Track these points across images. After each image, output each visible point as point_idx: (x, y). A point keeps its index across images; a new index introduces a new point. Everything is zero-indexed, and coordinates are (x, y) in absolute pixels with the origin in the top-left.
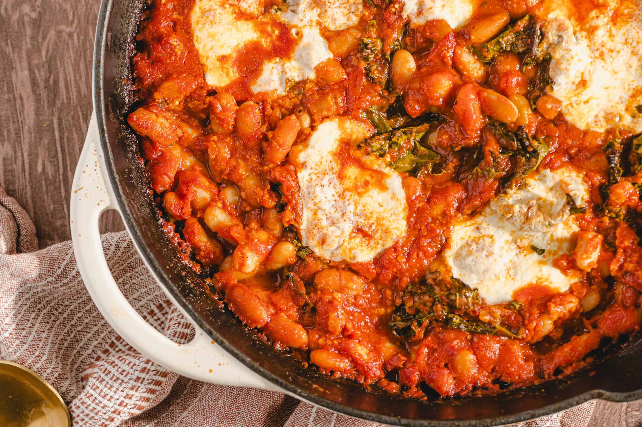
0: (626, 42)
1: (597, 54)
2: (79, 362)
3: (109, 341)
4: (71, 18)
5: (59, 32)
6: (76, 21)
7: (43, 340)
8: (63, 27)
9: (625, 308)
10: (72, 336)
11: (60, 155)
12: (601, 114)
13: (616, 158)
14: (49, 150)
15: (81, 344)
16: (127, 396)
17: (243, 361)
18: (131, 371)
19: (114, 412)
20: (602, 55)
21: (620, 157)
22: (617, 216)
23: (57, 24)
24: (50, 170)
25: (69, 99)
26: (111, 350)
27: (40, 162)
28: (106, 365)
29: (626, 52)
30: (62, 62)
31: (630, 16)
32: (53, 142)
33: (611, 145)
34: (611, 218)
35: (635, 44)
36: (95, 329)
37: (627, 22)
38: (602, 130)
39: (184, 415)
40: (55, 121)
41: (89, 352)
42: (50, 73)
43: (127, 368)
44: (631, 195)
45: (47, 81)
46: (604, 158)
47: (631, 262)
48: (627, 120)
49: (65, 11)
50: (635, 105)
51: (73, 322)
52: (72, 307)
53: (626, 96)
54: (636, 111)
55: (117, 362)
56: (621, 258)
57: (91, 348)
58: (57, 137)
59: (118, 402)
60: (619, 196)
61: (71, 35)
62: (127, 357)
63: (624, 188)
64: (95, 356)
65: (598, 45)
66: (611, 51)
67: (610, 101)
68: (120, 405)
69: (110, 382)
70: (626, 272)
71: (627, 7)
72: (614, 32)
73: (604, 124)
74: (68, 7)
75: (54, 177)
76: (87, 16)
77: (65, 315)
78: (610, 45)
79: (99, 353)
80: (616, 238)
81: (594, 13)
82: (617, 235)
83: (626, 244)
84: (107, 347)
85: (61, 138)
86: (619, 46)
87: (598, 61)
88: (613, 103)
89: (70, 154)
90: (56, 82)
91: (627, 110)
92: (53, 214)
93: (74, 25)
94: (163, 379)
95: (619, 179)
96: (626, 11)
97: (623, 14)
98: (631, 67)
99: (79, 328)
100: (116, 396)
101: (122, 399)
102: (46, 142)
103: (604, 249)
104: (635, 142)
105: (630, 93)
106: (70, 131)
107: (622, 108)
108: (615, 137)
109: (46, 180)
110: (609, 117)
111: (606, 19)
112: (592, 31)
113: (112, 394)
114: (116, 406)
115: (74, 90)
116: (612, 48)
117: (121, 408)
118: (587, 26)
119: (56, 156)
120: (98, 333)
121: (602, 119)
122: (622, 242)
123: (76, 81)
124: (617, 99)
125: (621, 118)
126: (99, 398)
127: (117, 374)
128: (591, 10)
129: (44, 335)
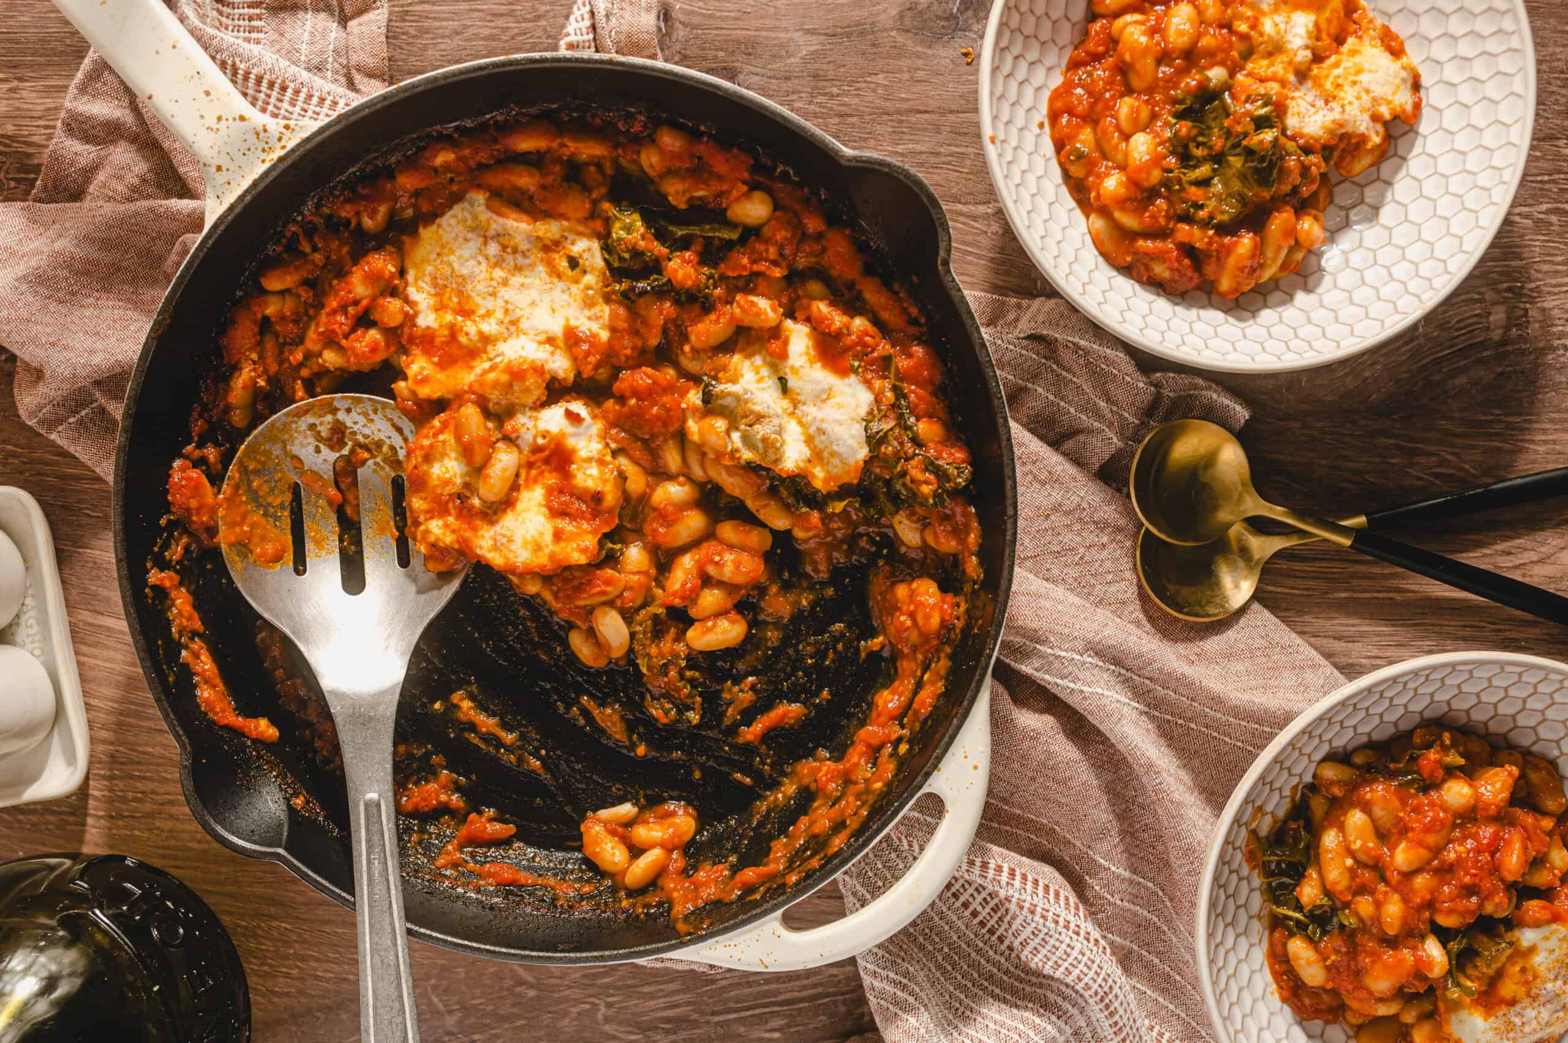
0: (493, 294)
1: (513, 328)
2: (1018, 972)
3: (987, 936)
4: (588, 1007)
5: (607, 1020)
6: (592, 1000)
7: (998, 1028)
8: (600, 1016)
9: (824, 251)
10: (986, 984)
11: (758, 1011)
12: (587, 313)
13: (640, 285)
14: (752, 1025)
15: (995, 971)
16: (1067, 927)
17: (959, 728)
18: (1033, 925)
19: (1088, 940)
20: (514, 322)
21: (638, 281)
22: (710, 277)
23: (596, 1022)
24: (776, 1023)
25: (688, 1004)
26: (998, 933)
27: (767, 1035)
28: (1025, 952)
29: (505, 293)
30: (643, 1014)
31: (460, 293)
32: (741, 1021)
33: (625, 294)
34: (715, 287)
35: (494, 283)
36: (973, 955)
37: (469, 296)
38: (607, 310)
39: (1078, 844)
40: (716, 1019)
41: (1003, 960)
42: (657, 1028)
43: (1029, 929)
44: (684, 261)
45: (667, 1032)
46: (641, 301)
47: (767, 251)
48: (589, 279)
49: (579, 1014)
50: (569, 272)
51: (970, 985)
52: (951, 988)
53: (561, 285)
54: (577, 270)
55: (1021, 939)
56: (762, 267)
57: (997, 957)
58: (735, 1016)
59: (1075, 937)
60: (687, 276)
61: (609, 1005)
62: (1014, 927)
63: (676, 271)
64: (1007, 952)
65: (502, 329)
66: (506, 311)
67: (569, 304)
68: (1078, 934)
69: (1048, 948)
70: (781, 255)
71: (450, 298)
72: (482, 311)
73: (598, 308)
74: (574, 1010)
75: (785, 1016)
76: (586, 986)
77: (962, 996)
78: (499, 314)
79: (1003, 947)
80: (740, 276)
81: (463, 339)
82: (735, 274)
83: (745, 261)
84: (994, 938)
85: (736, 1011)
86: (500, 303)
87: (521, 325)
88: (571, 300)
89: (755, 999)
90: (668, 1020)
91: (577, 282)
92: (831, 1015)
93: (597, 1001)
94: (1041, 884)
95: (665, 280)
96: (455, 300)
97: (459, 303)
98: (523, 285)
99: (976, 975)
100: (1068, 940)
101: (1070, 933)
102: (742, 1029)
103: (753, 292)
104: (616, 265)
105: (555, 280)
106: (727, 1001)
107: (575, 289)
108: (614, 292)
109: (789, 1027)
110: (589, 304)
111: (469, 323)
112: (486, 340)
113: (1064, 946)
114: (1081, 938)
115: (676, 998)
116: (502, 311)
117: (1082, 933)
118: (479, 345)
119: (760, 1016)
120: (979, 951)
121: (593, 311)
122: (744, 268)
123: (665, 996)
124: (566, 297)
125: (588, 288)
126: (1070, 960)
127: (1037, 941)
128: (459, 343)
129: (991, 1025)
